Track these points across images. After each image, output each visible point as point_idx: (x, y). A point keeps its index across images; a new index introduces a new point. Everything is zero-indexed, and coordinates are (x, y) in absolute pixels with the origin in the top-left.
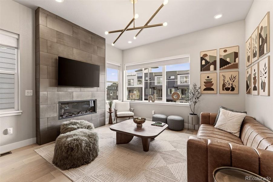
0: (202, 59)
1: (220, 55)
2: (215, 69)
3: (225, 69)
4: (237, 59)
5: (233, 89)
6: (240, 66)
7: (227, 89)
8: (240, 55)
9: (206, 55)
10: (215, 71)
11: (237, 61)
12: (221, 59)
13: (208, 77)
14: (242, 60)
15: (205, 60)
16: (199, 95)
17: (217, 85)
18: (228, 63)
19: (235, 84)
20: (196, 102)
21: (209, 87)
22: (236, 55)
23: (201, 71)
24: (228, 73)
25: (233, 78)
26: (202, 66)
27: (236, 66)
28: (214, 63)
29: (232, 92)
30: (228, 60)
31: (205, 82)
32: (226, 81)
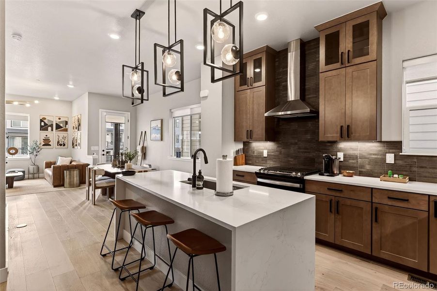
0: (41, 121)
1: (56, 121)
2: (52, 130)
3: (59, 131)
4: (67, 126)
5: (64, 145)
6: (69, 130)
7: (61, 145)
8: (69, 123)
9: (45, 119)
10: (52, 132)
11: (67, 127)
12: (56, 124)
13: (46, 136)
14: (69, 127)
15: (44, 122)
16: (39, 149)
17: (53, 142)
18: (62, 127)
19: (66, 141)
20: (36, 155)
21: (47, 143)
22: (66, 123)
23: (41, 130)
24: (62, 134)
25: (64, 138)
26: (41, 126)
27: (66, 130)
28: (52, 126)
29: (64, 147)
30: (61, 125)
31: (44, 139)
32: (60, 139)
